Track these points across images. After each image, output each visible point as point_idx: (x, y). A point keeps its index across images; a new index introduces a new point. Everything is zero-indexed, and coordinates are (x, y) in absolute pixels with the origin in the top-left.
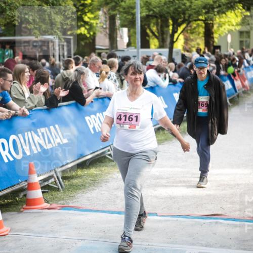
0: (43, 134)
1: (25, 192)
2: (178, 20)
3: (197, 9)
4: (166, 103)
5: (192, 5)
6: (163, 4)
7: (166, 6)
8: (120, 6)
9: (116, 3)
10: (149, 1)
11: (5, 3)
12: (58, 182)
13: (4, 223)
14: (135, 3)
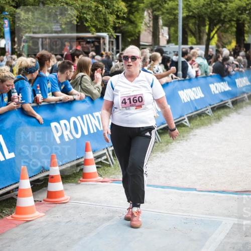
0: (98, 117)
1: (82, 167)
2: (214, 20)
3: (232, 11)
4: (203, 93)
5: (228, 8)
6: (201, 6)
7: (204, 8)
8: (163, 8)
9: (160, 5)
10: (189, 3)
11: (67, 4)
12: (109, 159)
13: (65, 193)
14: (178, 5)
